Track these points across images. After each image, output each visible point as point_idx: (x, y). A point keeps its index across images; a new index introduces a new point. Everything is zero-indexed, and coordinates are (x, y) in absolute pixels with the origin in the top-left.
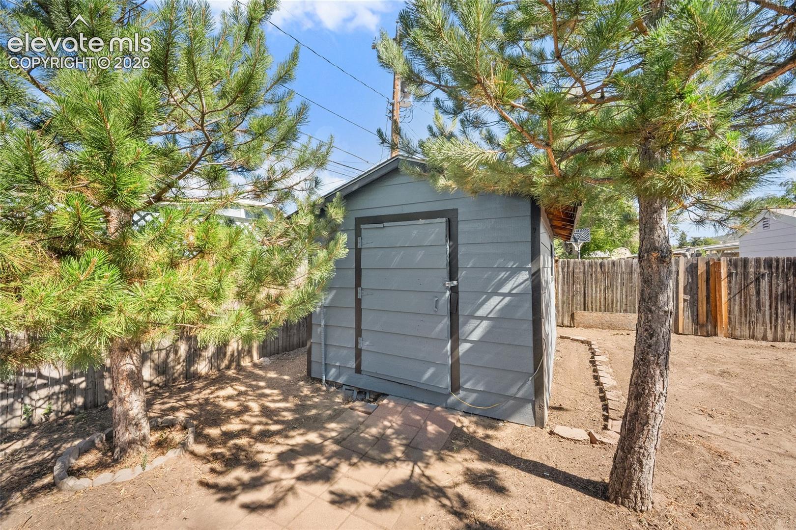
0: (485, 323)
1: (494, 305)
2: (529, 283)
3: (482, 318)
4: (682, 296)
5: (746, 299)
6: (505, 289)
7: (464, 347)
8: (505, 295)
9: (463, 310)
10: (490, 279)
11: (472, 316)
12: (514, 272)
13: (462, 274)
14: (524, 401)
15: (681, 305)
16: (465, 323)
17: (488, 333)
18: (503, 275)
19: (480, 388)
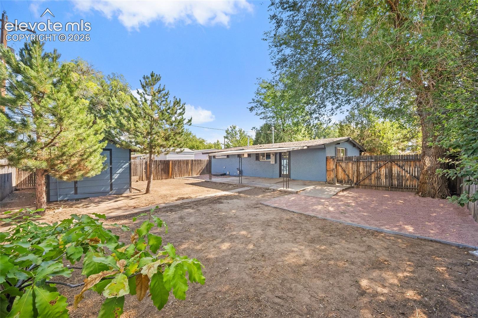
0: (118, 174)
1: (120, 170)
2: (129, 166)
3: (118, 173)
4: (144, 170)
5: (157, 170)
6: (123, 167)
7: (113, 180)
8: (123, 168)
9: (113, 172)
10: (120, 165)
11: (115, 173)
12: (125, 163)
13: (113, 164)
14: (127, 189)
15: (144, 173)
16: (113, 175)
17: (119, 177)
18: (123, 164)
19: (117, 189)
